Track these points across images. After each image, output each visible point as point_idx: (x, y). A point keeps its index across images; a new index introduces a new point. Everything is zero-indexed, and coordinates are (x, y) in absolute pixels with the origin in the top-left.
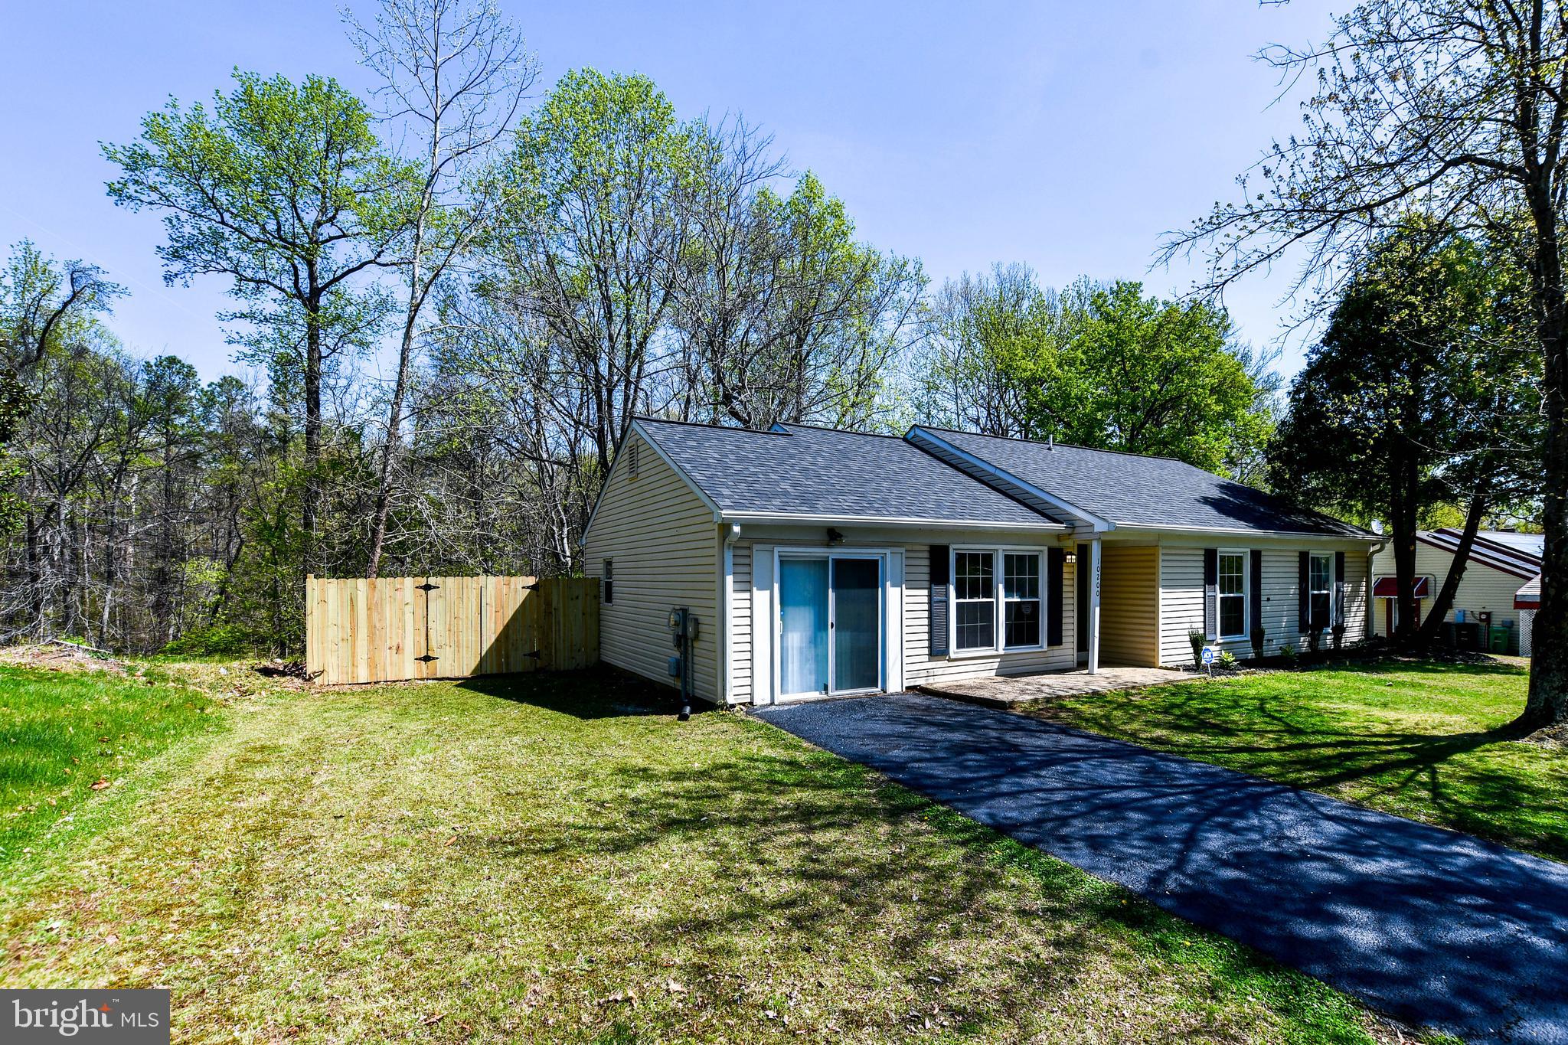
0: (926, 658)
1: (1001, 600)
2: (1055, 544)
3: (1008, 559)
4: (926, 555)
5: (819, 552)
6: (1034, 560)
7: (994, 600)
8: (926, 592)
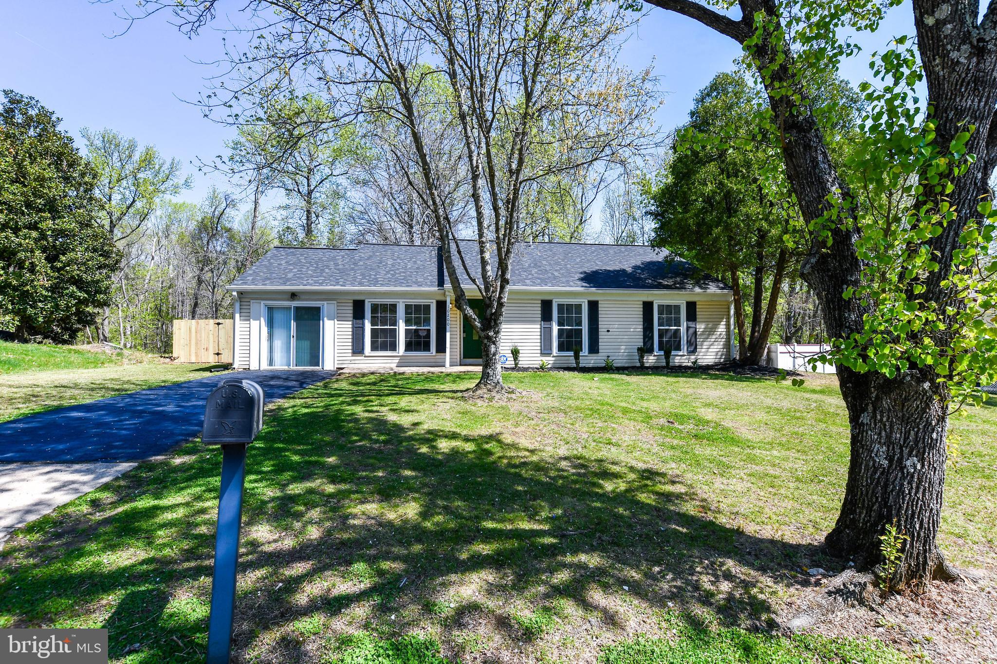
0: (350, 354)
1: (402, 328)
2: (441, 298)
3: (408, 307)
4: (351, 304)
5: (286, 303)
6: (427, 307)
7: (397, 327)
8: (350, 323)
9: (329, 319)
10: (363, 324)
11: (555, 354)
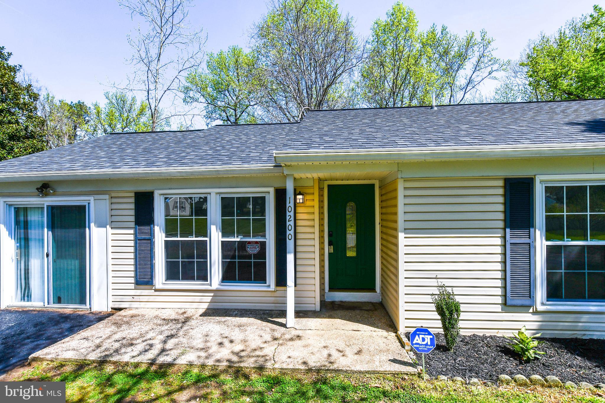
0: (132, 286)
1: (216, 240)
2: (282, 184)
3: (226, 202)
4: (133, 200)
5: (37, 201)
6: (260, 202)
7: (207, 239)
8: (132, 231)
9: (101, 225)
10: (152, 234)
11: (540, 308)
